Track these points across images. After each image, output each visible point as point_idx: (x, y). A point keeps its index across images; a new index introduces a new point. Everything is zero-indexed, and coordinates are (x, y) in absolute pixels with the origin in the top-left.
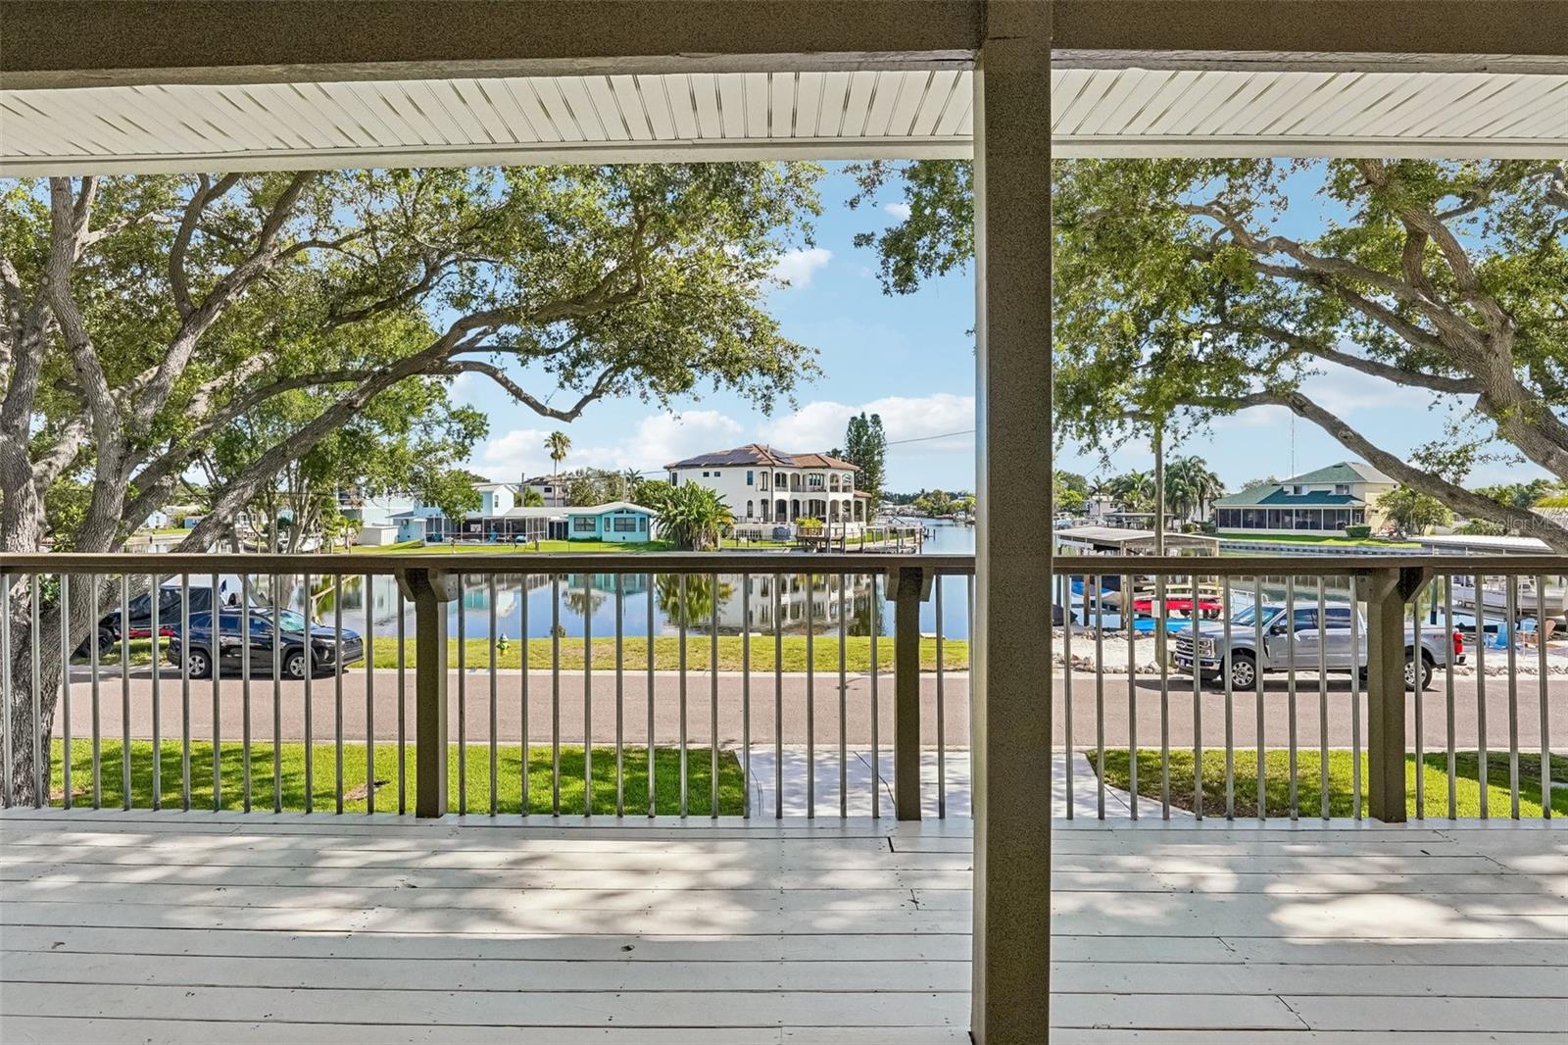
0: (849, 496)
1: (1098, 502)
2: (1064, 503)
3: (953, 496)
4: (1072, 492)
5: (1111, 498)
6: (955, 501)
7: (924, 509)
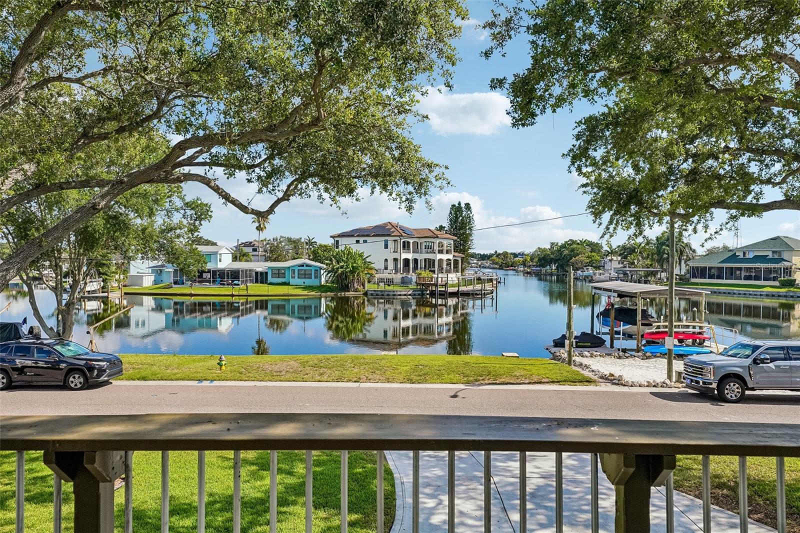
0: (450, 257)
1: (611, 260)
2: (588, 261)
3: (515, 255)
4: (593, 254)
5: (619, 258)
6: (517, 259)
7: (497, 264)
